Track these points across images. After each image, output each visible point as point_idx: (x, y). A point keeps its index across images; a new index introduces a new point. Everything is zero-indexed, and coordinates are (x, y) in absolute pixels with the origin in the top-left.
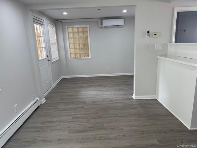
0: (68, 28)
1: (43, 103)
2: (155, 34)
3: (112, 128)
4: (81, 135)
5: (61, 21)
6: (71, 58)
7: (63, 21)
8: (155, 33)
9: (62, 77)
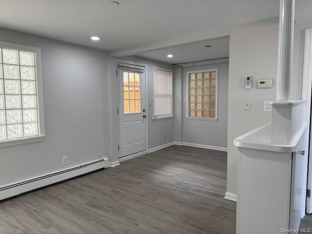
0: (190, 74)
1: (113, 166)
2: (262, 83)
3: (129, 218)
4: (90, 210)
5: (181, 65)
6: (190, 116)
7: (183, 66)
8: (262, 81)
9: (175, 143)
